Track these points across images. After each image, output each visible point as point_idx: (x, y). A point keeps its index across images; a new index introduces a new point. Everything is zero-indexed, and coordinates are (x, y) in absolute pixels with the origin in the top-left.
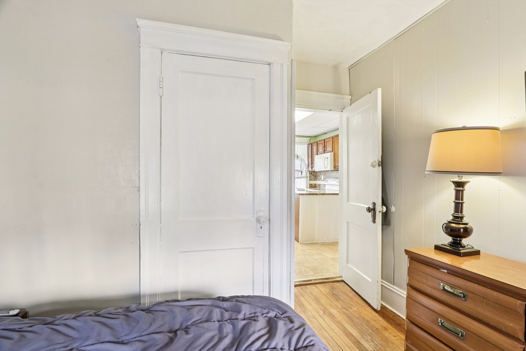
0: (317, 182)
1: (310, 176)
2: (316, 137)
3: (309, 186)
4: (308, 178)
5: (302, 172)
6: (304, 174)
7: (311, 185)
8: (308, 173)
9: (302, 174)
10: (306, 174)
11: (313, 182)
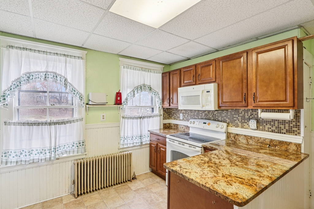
0: (173, 121)
1: (164, 114)
2: (170, 65)
3: (162, 127)
4: (162, 117)
5: (153, 109)
6: (156, 112)
7: (164, 124)
8: (162, 110)
9: (153, 111)
10: (160, 111)
11: (167, 121)
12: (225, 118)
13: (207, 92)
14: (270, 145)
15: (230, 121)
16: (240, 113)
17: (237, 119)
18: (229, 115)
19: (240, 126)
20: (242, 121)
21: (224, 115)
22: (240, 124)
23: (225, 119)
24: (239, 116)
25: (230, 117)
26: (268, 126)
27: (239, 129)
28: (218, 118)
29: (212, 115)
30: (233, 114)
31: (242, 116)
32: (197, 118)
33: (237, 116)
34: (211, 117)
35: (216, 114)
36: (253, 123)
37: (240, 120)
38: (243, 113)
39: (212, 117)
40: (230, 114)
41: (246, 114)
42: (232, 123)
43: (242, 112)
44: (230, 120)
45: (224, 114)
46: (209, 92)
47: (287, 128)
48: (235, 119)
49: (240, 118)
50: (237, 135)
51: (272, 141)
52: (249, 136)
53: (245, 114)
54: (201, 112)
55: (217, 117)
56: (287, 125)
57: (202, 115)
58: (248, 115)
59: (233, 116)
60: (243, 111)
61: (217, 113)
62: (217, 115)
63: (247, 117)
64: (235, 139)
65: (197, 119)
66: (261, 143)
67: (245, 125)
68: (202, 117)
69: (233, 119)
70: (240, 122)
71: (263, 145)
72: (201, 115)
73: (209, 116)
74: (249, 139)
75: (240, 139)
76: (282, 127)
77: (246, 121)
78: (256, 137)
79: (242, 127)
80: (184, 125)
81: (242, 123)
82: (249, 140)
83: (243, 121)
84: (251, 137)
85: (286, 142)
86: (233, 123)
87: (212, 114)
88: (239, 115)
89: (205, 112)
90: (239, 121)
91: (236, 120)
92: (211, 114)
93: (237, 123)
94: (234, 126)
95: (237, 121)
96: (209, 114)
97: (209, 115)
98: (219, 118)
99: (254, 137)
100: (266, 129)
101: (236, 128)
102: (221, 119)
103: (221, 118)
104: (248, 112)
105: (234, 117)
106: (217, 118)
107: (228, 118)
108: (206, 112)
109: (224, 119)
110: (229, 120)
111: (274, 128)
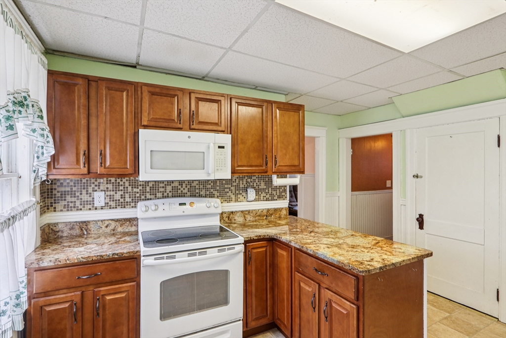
12: (212, 190)
13: (220, 147)
14: (267, 216)
15: (220, 194)
16: (234, 182)
17: (230, 190)
18: (218, 186)
19: (234, 199)
20: (235, 192)
21: (209, 186)
22: (233, 197)
23: (212, 192)
24: (232, 186)
25: (220, 188)
26: (264, 194)
27: (232, 204)
28: (199, 193)
29: (188, 189)
30: (224, 184)
31: (235, 186)
32: (152, 197)
33: (230, 186)
34: (186, 191)
35: (195, 186)
36: (252, 193)
37: (234, 191)
38: (237, 181)
39: (188, 191)
40: (220, 184)
41: (241, 182)
42: (222, 196)
43: (235, 180)
44: (220, 192)
45: (210, 184)
46: (223, 147)
47: (278, 193)
48: (227, 190)
49: (233, 188)
50: (232, 212)
51: (268, 210)
52: (246, 211)
53: (239, 182)
54: (161, 185)
55: (197, 191)
56: (278, 191)
57: (166, 189)
58: (243, 184)
59: (224, 186)
60: (237, 178)
61: (197, 184)
62: (197, 187)
63: (241, 186)
64: (229, 219)
65: (151, 199)
66: (259, 216)
67: (239, 198)
68: (165, 194)
69: (224, 190)
70: (233, 194)
71: (261, 218)
72: (162, 190)
73: (182, 191)
74: (246, 214)
75: (235, 218)
76: (274, 193)
77: (241, 192)
78: (254, 210)
79: (236, 201)
80: (112, 220)
81: (236, 195)
82: (246, 216)
83: (237, 192)
84: (249, 212)
85: (279, 209)
86: (224, 196)
87: (189, 187)
88: (232, 184)
89: (173, 183)
90: (232, 192)
91: (228, 192)
92: (186, 187)
93: (230, 196)
94: (226, 201)
95: (230, 194)
96: (182, 187)
97: (182, 189)
98: (202, 191)
99: (252, 211)
100: (262, 198)
101: (229, 204)
102: (206, 193)
103: (206, 191)
104: (243, 180)
105: (226, 188)
106: (197, 193)
107: (216, 190)
108: (176, 184)
109: (210, 193)
110: (218, 192)
111: (268, 196)
